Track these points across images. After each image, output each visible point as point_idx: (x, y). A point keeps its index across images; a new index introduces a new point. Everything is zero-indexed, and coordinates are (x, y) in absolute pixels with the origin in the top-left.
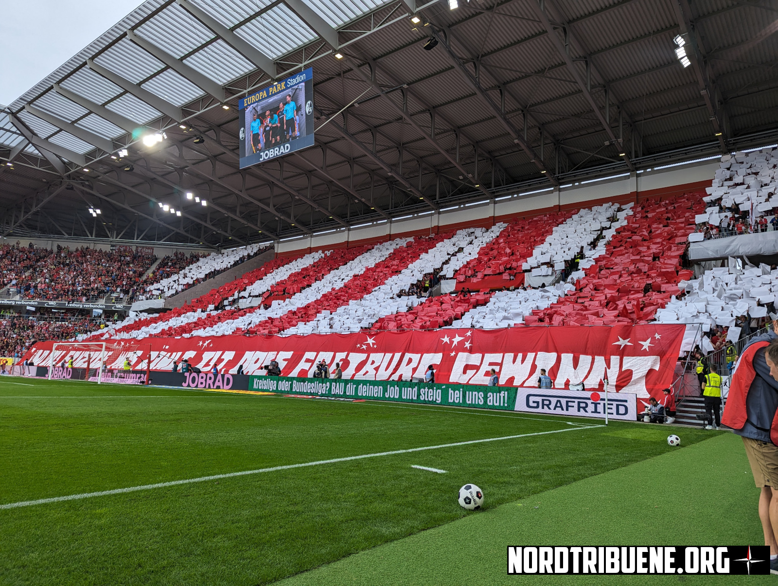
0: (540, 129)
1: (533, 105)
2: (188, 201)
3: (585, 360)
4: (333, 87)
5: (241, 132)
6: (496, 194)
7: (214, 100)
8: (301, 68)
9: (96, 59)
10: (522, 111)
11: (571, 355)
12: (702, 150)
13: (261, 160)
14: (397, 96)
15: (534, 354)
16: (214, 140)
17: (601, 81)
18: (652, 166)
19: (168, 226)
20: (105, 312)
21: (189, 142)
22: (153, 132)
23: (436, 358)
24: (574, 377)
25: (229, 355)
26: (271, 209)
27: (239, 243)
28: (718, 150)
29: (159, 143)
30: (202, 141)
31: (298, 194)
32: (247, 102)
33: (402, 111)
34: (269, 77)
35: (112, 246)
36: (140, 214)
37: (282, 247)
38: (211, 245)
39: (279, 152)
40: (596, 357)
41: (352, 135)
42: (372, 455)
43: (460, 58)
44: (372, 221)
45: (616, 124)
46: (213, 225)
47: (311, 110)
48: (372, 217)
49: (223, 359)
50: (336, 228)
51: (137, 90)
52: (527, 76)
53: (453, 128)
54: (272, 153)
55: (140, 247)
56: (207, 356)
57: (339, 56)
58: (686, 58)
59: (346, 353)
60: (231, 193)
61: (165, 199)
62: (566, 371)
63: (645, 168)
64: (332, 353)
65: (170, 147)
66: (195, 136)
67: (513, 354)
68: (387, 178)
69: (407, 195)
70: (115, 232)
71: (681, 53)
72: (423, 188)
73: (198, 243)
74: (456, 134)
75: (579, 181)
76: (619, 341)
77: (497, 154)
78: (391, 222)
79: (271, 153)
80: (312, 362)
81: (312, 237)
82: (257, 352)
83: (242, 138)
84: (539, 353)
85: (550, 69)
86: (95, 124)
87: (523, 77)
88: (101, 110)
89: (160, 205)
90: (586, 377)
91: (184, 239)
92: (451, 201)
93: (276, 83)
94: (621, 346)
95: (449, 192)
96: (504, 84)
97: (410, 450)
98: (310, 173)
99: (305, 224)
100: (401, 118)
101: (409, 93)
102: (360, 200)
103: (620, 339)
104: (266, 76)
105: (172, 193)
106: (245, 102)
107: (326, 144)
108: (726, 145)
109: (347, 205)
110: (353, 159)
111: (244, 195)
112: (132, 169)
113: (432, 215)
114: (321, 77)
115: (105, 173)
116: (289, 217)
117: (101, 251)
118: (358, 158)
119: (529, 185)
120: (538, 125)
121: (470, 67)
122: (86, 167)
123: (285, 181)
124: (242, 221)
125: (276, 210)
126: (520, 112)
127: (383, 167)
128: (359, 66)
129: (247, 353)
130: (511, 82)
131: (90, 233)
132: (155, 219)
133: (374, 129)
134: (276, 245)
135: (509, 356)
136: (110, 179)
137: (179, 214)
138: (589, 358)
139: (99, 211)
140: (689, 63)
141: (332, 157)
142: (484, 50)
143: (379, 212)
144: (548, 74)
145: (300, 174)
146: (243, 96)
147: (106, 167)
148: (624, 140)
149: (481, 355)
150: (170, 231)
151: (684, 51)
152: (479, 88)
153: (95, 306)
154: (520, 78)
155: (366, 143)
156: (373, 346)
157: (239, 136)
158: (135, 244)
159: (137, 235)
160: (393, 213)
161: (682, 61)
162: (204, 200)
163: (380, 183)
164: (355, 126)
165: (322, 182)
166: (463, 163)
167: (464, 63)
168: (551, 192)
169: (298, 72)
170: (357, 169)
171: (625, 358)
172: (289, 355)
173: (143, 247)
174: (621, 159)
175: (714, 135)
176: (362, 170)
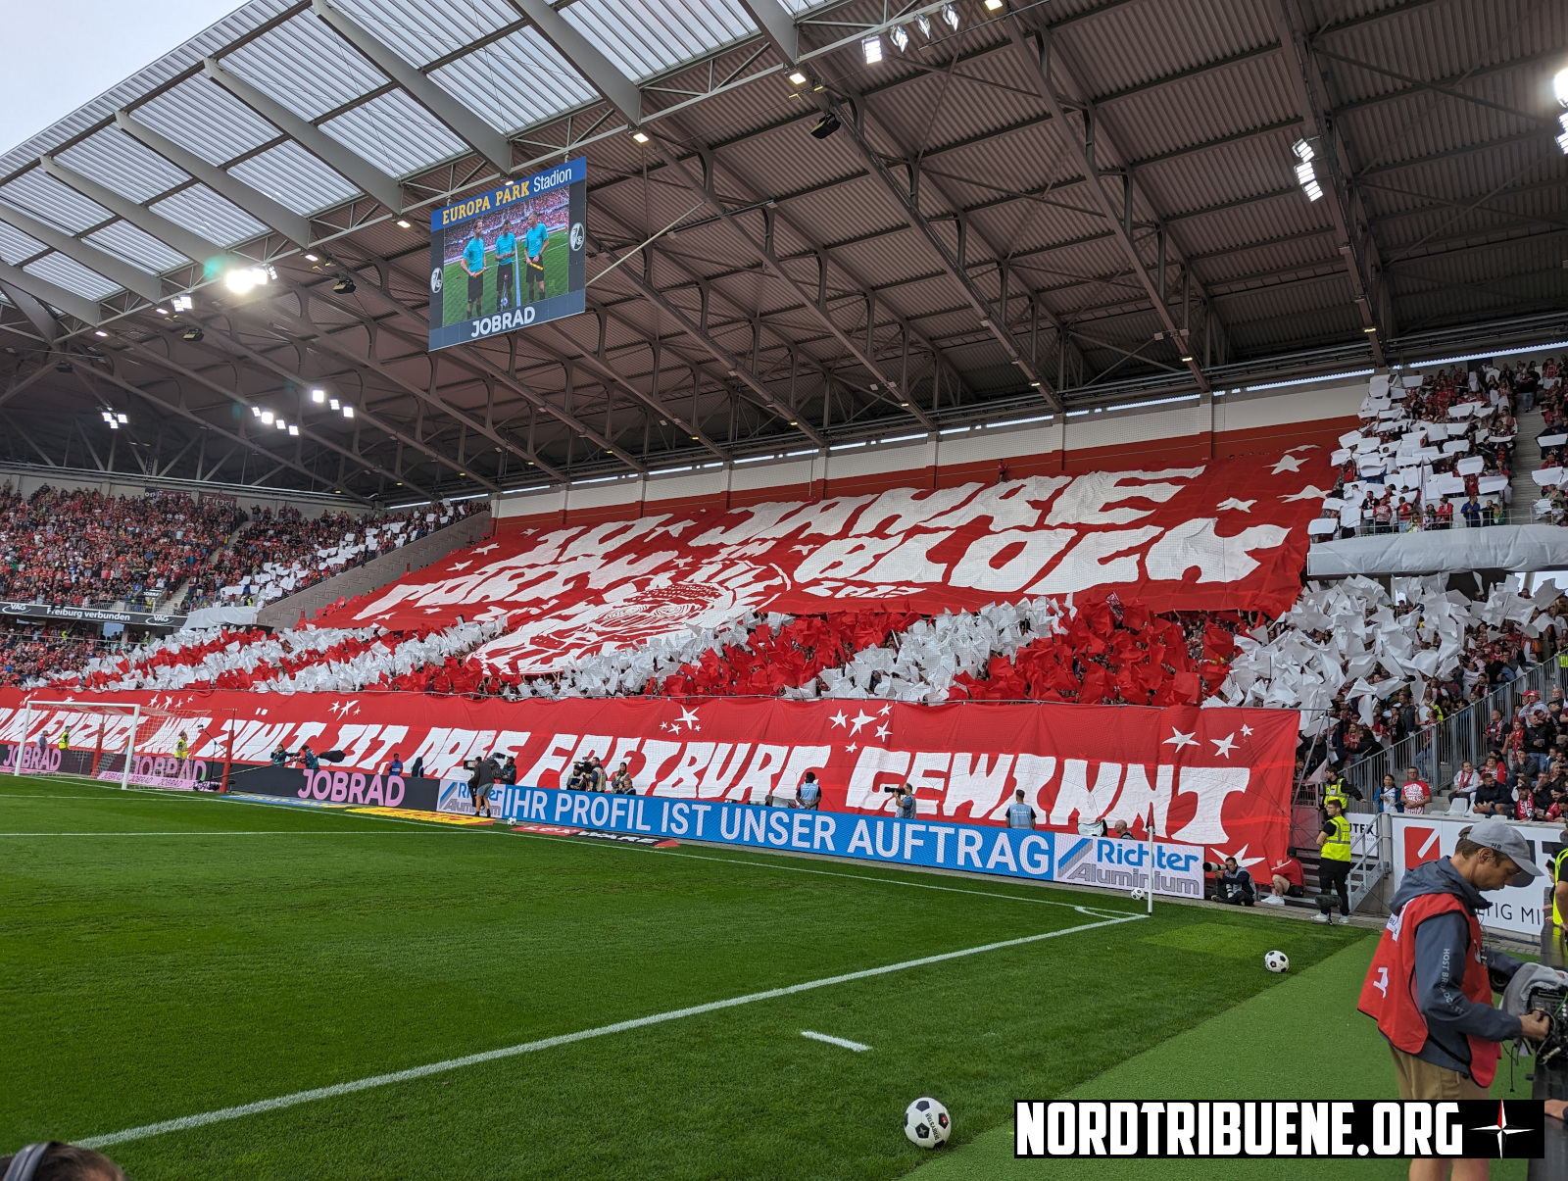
0: (1030, 300)
1: (1020, 254)
2: (315, 406)
3: (1109, 771)
4: (623, 196)
5: (433, 276)
6: (941, 422)
7: (380, 208)
8: (562, 156)
9: (135, 111)
10: (999, 264)
11: (1083, 764)
12: (1337, 357)
13: (474, 335)
14: (753, 221)
15: (1012, 756)
16: (374, 286)
17: (1152, 216)
18: (1242, 384)
19: (269, 454)
20: (128, 627)
21: (323, 288)
22: (249, 263)
23: (818, 756)
24: (1087, 806)
25: (395, 734)
26: (489, 432)
27: (417, 494)
28: (1367, 359)
29: (259, 288)
30: (350, 289)
31: (543, 404)
32: (449, 217)
33: (763, 251)
34: (497, 169)
35: (149, 490)
36: (212, 427)
37: (508, 507)
38: (356, 496)
39: (512, 322)
40: (1130, 766)
41: (658, 293)
42: (724, 1003)
43: (880, 156)
44: (693, 463)
45: (1177, 299)
46: (364, 456)
47: (580, 243)
48: (693, 455)
49: (383, 742)
50: (619, 473)
51: (220, 178)
52: (1011, 197)
53: (861, 289)
54: (497, 324)
55: (208, 494)
56: (347, 734)
57: (641, 138)
58: (1315, 183)
59: (639, 739)
60: (407, 395)
61: (264, 399)
62: (1073, 796)
63: (1228, 387)
64: (610, 739)
65: (279, 295)
66: (337, 276)
67: (970, 755)
68: (726, 380)
69: (765, 415)
70: (156, 462)
71: (1305, 173)
72: (798, 402)
73: (332, 491)
74: (868, 301)
75: (1104, 404)
76: (1174, 735)
77: (945, 343)
78: (732, 467)
79: (495, 323)
80: (569, 754)
81: (568, 489)
82: (456, 730)
83: (436, 289)
84: (1021, 755)
85: (1054, 186)
86: (126, 241)
87: (1003, 200)
88: (143, 214)
89: (256, 411)
90: (1111, 807)
91: (302, 482)
92: (852, 432)
93: (511, 183)
94: (1177, 745)
95: (848, 413)
96: (966, 209)
97: (792, 989)
98: (569, 361)
99: (555, 461)
100: (760, 264)
101: (776, 216)
102: (669, 422)
103: (1176, 732)
104: (489, 165)
105: (282, 388)
106: (445, 217)
107: (606, 305)
108: (1383, 350)
109: (643, 428)
110: (660, 338)
111: (434, 400)
112: (199, 337)
113: (813, 457)
114: (601, 175)
115: (141, 341)
116: (524, 448)
117: (123, 498)
118: (668, 336)
119: (1007, 408)
120: (1027, 292)
121: (900, 173)
122: (102, 328)
123: (519, 376)
124: (428, 452)
125: (497, 432)
126: (995, 265)
127: (718, 357)
128: (680, 158)
129: (434, 730)
130: (978, 206)
131: (101, 460)
132: (242, 439)
133: (704, 283)
134: (493, 503)
135: (963, 759)
136: (147, 352)
137: (294, 431)
138: (1118, 767)
139: (123, 418)
140: (1320, 194)
141: (617, 333)
142: (928, 142)
143: (708, 445)
144: (1050, 196)
145: (551, 363)
146: (440, 206)
147: (143, 329)
148: (1190, 331)
149: (909, 754)
150: (272, 464)
151: (1312, 170)
152: (916, 217)
153: (109, 616)
154: (996, 201)
155: (687, 308)
156: (693, 727)
157: (429, 282)
158: (199, 488)
159: (203, 468)
160: (737, 449)
161: (1307, 188)
162: (349, 406)
163: (712, 389)
164: (665, 273)
165: (595, 380)
166: (880, 357)
167: (888, 165)
168: (1049, 423)
169: (556, 164)
170: (667, 359)
171: (1183, 769)
172: (521, 738)
173: (214, 495)
174: (1185, 366)
175: (1360, 329)
176: (676, 361)
